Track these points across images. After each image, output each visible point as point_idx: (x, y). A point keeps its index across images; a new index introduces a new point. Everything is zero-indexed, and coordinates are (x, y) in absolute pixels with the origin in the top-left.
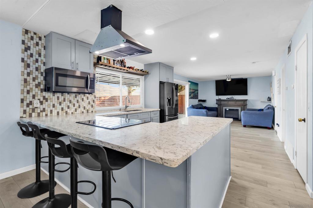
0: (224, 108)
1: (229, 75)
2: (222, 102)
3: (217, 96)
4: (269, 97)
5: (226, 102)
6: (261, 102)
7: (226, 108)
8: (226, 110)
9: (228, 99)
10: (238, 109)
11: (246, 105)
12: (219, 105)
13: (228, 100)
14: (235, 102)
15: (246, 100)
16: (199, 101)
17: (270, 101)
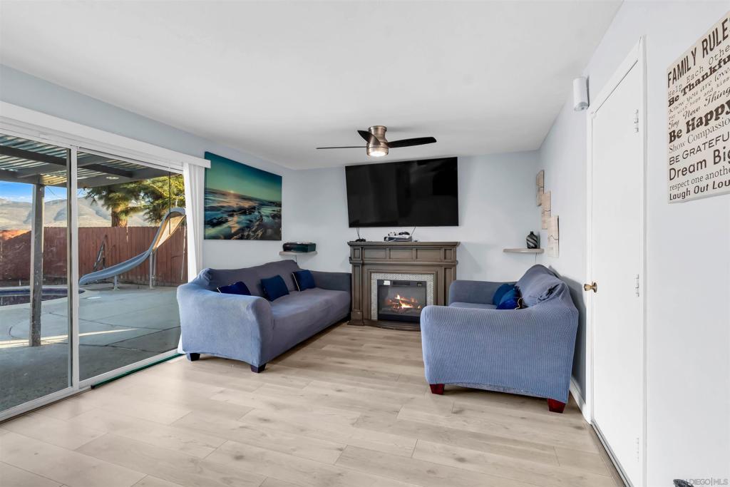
0: (376, 277)
1: (376, 128)
2: (369, 254)
3: (354, 230)
4: (532, 233)
5: (380, 254)
6: (505, 251)
7: (380, 276)
8: (380, 283)
9: (390, 239)
10: (425, 282)
11: (453, 265)
12: (355, 265)
13: (390, 245)
14: (414, 252)
15: (454, 246)
16: (287, 248)
17: (536, 247)
